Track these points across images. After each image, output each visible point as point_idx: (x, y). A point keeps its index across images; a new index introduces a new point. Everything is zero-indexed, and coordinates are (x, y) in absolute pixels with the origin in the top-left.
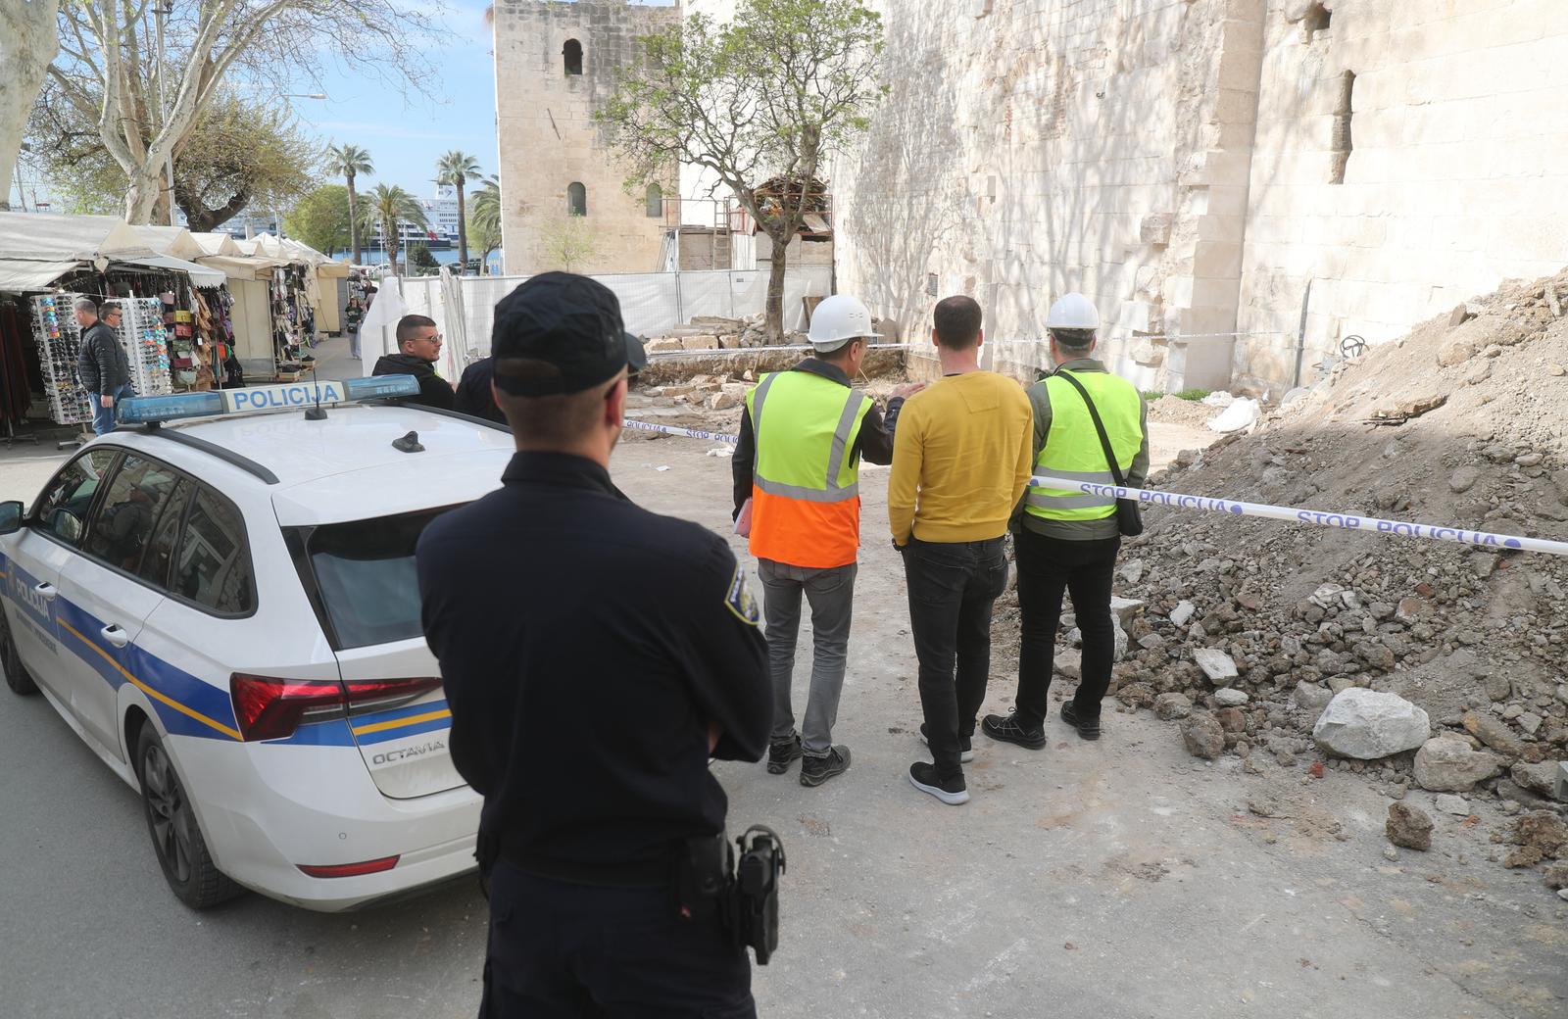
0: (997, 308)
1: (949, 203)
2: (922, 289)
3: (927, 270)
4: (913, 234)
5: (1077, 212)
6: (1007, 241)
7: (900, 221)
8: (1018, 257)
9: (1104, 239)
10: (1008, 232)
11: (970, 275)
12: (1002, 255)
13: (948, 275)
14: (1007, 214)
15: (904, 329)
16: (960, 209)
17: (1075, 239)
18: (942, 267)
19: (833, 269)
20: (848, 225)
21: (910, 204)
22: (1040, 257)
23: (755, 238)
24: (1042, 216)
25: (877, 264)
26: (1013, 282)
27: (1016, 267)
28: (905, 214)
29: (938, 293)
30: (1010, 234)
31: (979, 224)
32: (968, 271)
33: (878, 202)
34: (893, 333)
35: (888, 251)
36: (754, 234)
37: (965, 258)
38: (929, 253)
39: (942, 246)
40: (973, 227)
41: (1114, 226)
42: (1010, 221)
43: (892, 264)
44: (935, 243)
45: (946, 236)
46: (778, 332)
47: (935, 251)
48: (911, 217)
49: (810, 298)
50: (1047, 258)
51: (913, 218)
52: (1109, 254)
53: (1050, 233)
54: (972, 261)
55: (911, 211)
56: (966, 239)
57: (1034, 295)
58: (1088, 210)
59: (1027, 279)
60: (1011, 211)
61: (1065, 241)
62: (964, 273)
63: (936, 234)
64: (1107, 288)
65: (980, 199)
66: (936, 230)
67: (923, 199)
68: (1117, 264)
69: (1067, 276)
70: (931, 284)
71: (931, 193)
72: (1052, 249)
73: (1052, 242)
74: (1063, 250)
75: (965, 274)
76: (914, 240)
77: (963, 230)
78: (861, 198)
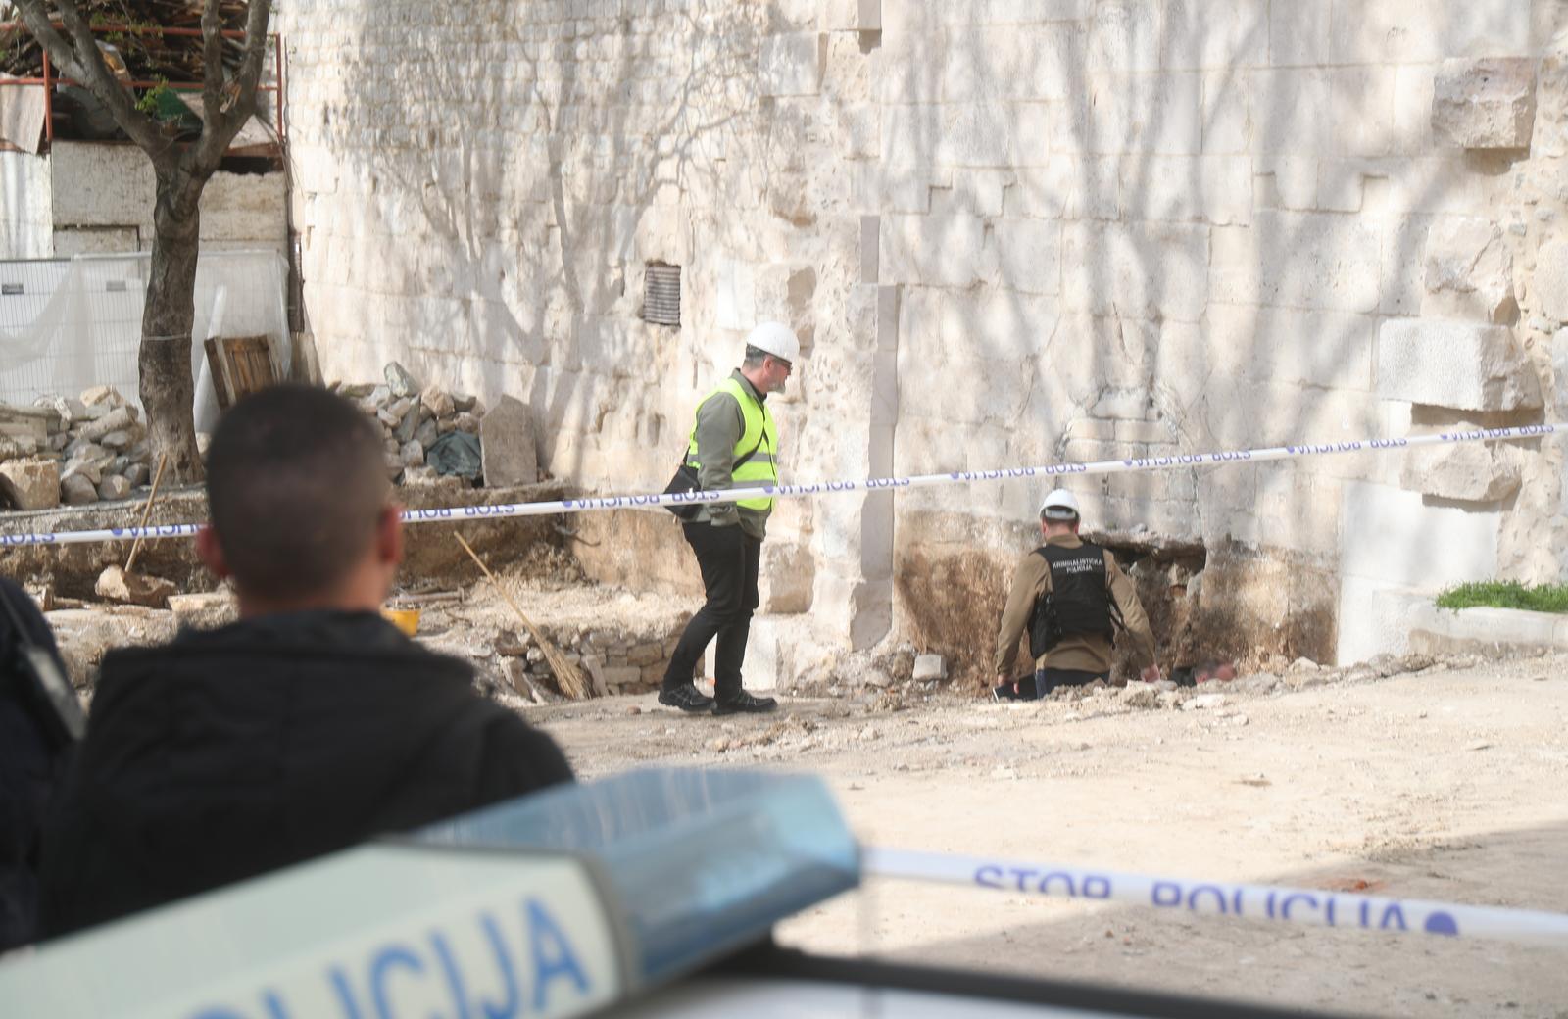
0: (902, 354)
1: (707, 51)
2: (625, 306)
3: (638, 252)
4: (584, 144)
5: (1179, 63)
6: (926, 159)
7: (533, 110)
8: (968, 198)
9: (1274, 139)
10: (926, 127)
11: (801, 262)
12: (910, 198)
13: (717, 260)
14: (924, 75)
15: (556, 425)
16: (753, 68)
17: (1175, 140)
18: (693, 240)
19: (291, 255)
20: (339, 125)
21: (567, 59)
22: (1052, 202)
23: (45, 163)
24: (1051, 81)
25: (453, 237)
26: (952, 272)
27: (960, 232)
28: (550, 84)
29: (685, 319)
30: (935, 139)
31: (825, 115)
32: (788, 252)
33: (449, 55)
34: (526, 441)
35: (492, 198)
36: (43, 149)
37: (780, 214)
38: (644, 200)
39: (694, 184)
40: (804, 130)
41: (1314, 99)
42: (933, 103)
43: (507, 234)
44: (666, 169)
45: (705, 148)
46: (183, 444)
47: (667, 195)
48: (570, 95)
49: (228, 343)
50: (1074, 198)
51: (579, 98)
52: (1298, 185)
53: (1085, 127)
54: (803, 221)
55: (568, 79)
56: (780, 156)
57: (1032, 309)
58: (1215, 55)
59: (1004, 267)
60: (937, 65)
61: (1137, 148)
62: (777, 257)
63: (666, 145)
64: (1294, 281)
65: (824, 39)
66: (666, 131)
67: (614, 44)
68: (1324, 213)
69: (1152, 249)
70: (654, 289)
71: (640, 26)
72: (1091, 180)
73: (1091, 156)
74: (1131, 177)
75: (780, 259)
76: (588, 161)
77: (764, 130)
78: (383, 41)
